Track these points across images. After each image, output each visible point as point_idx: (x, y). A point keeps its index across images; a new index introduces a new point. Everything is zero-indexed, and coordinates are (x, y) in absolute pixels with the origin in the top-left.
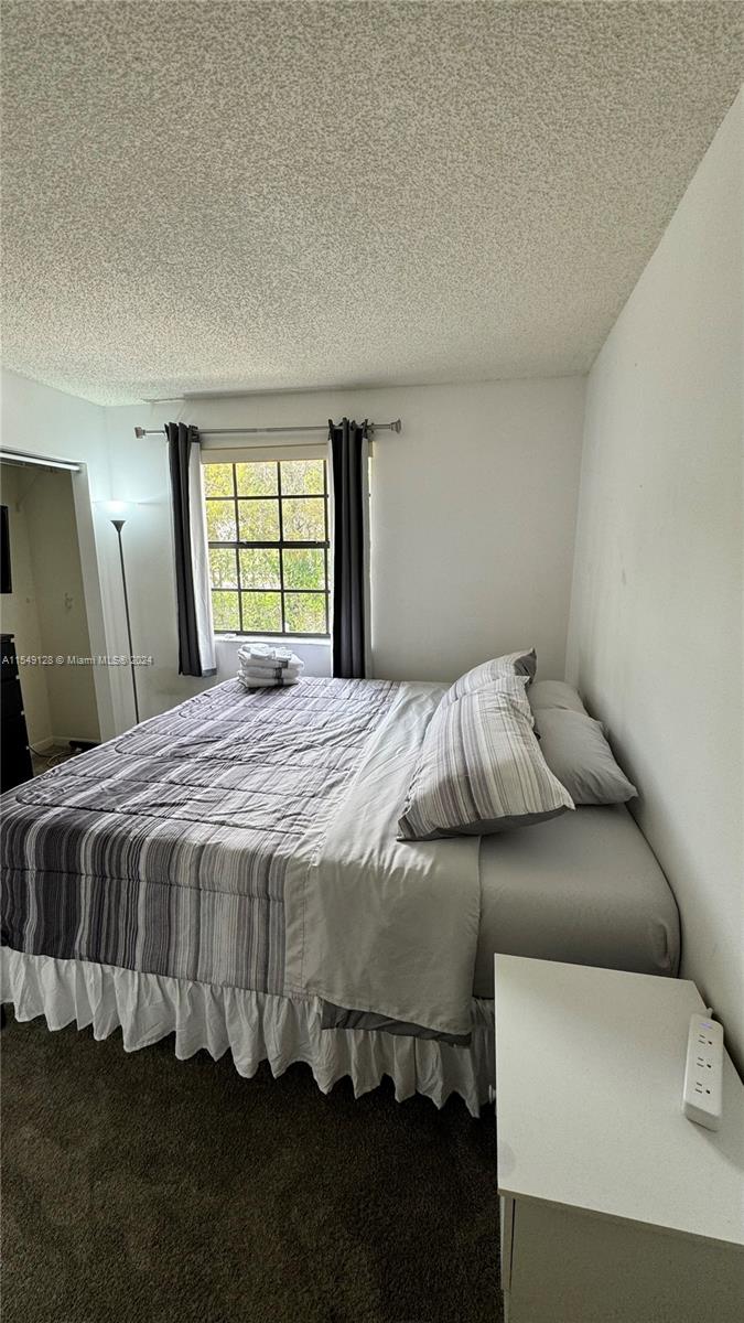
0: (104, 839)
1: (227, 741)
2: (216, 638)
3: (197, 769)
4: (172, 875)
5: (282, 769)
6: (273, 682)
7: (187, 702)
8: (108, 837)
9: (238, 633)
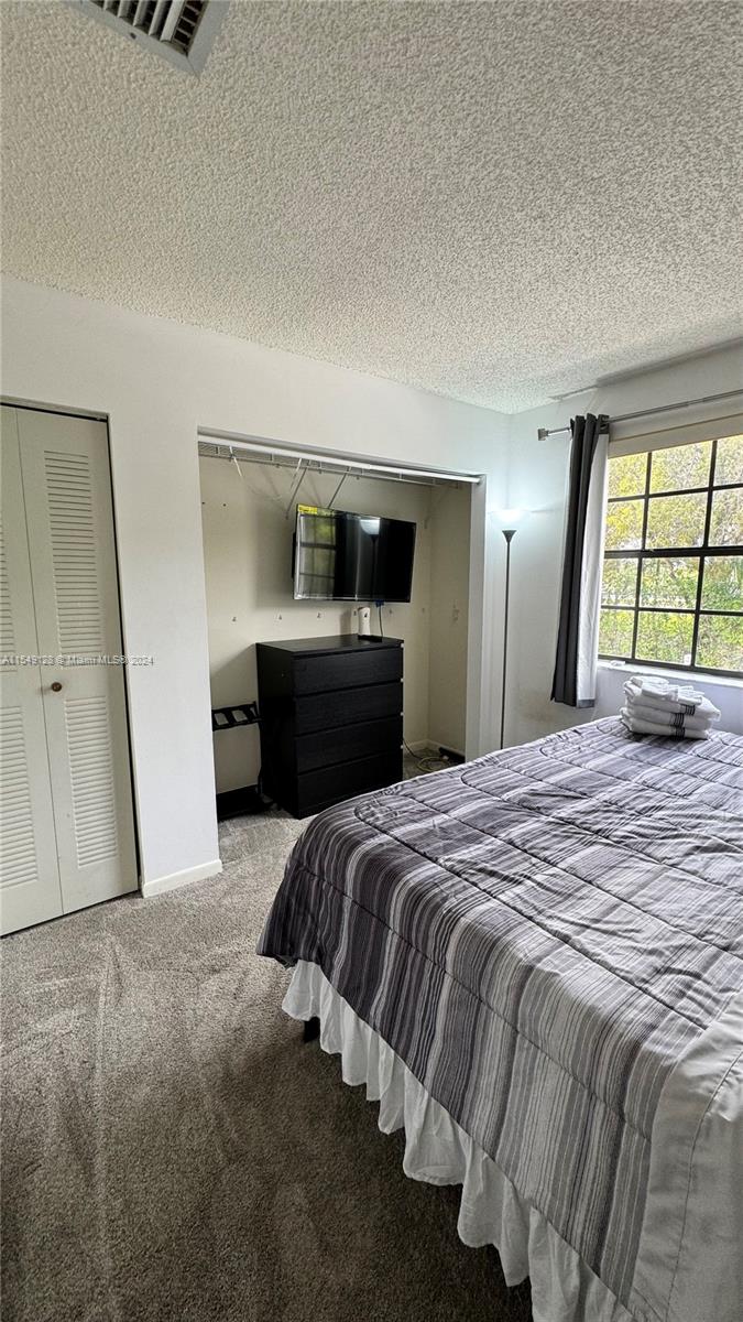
0: (417, 896)
1: (593, 802)
2: (599, 664)
3: (545, 833)
4: (484, 989)
5: (672, 873)
6: (669, 731)
7: (553, 736)
8: (421, 896)
9: (628, 661)
